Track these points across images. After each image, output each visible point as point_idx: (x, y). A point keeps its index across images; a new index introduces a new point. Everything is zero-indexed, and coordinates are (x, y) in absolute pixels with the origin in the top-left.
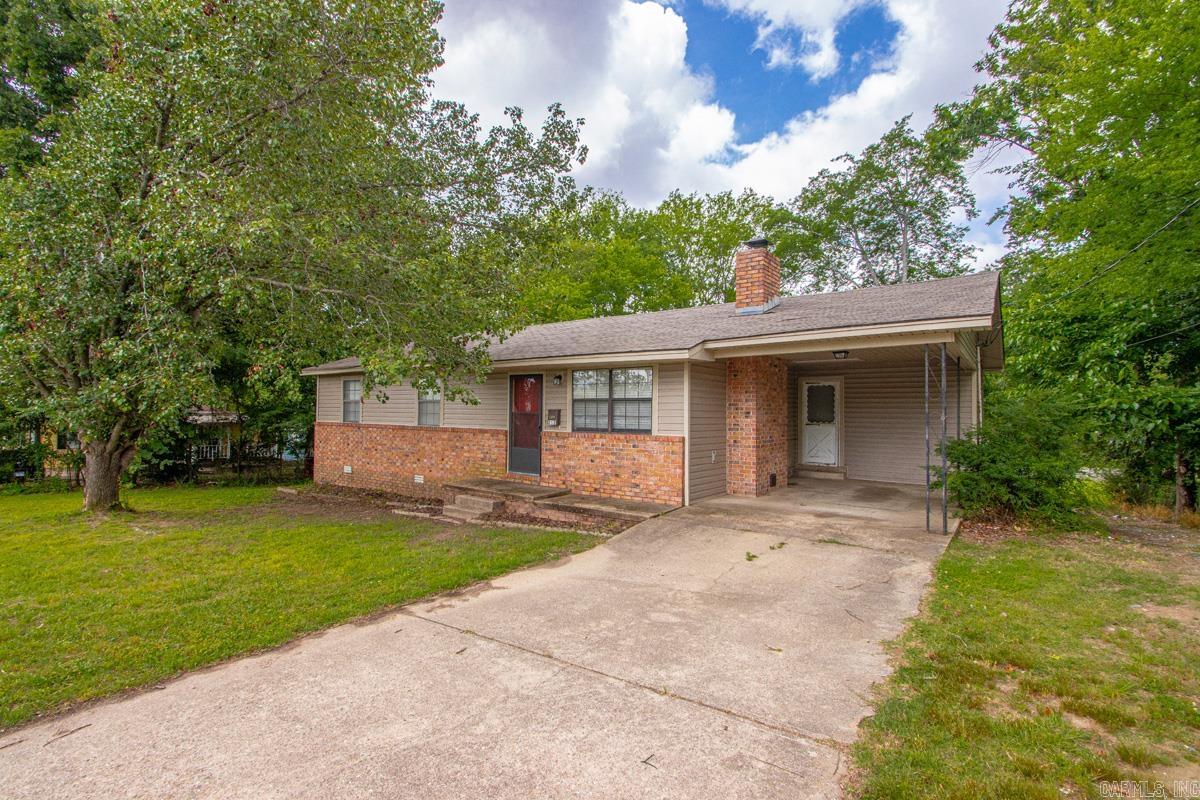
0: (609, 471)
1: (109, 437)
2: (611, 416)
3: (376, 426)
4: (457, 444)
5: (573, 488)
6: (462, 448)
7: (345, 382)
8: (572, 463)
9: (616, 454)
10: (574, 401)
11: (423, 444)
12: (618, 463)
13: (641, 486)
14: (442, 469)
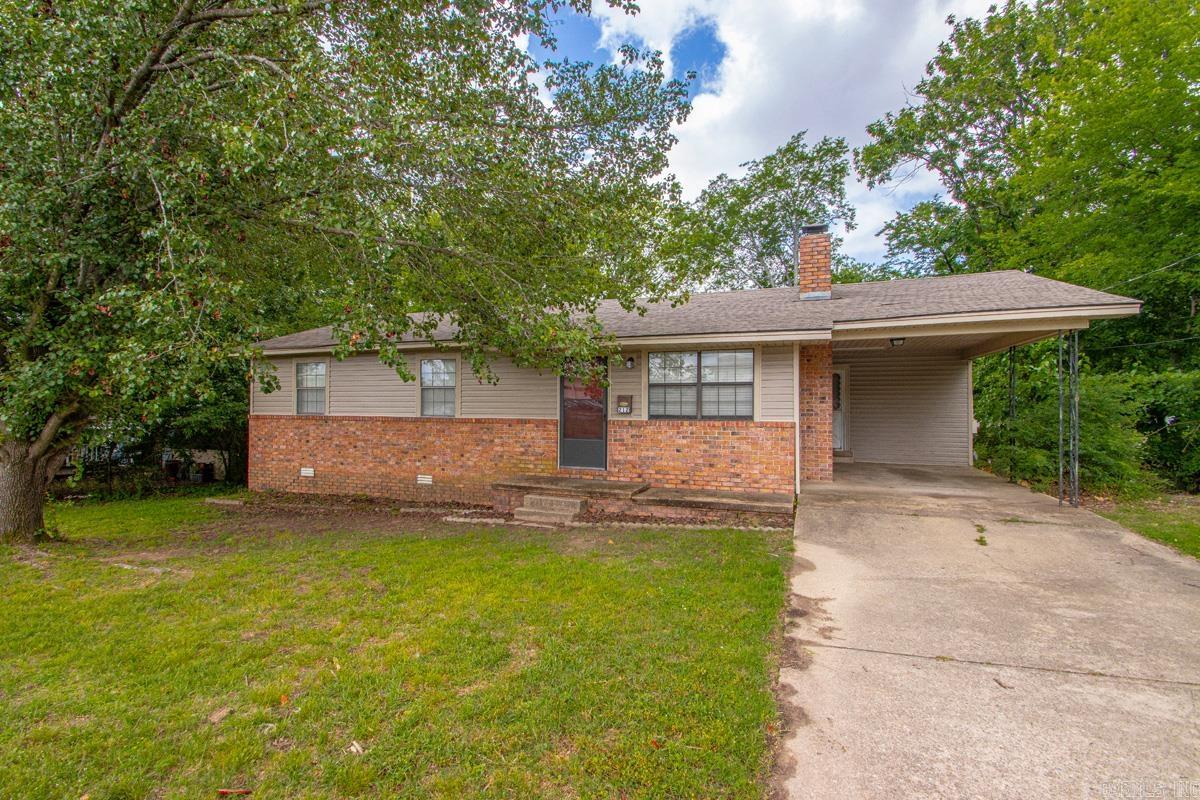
0: (701, 461)
1: (38, 435)
2: (699, 402)
3: (356, 419)
4: (485, 437)
5: (652, 481)
6: (492, 441)
7: (297, 365)
8: (651, 454)
9: (709, 442)
10: (651, 386)
11: (431, 439)
12: (713, 451)
13: (743, 476)
14: (462, 467)
